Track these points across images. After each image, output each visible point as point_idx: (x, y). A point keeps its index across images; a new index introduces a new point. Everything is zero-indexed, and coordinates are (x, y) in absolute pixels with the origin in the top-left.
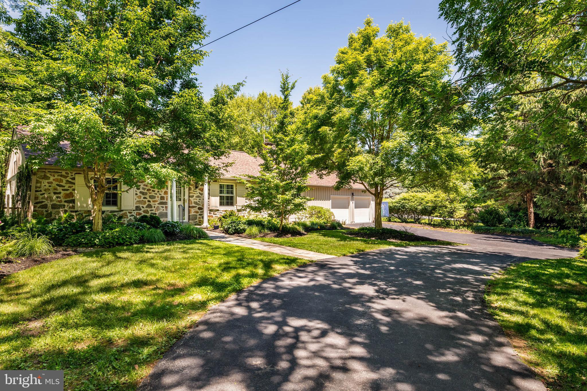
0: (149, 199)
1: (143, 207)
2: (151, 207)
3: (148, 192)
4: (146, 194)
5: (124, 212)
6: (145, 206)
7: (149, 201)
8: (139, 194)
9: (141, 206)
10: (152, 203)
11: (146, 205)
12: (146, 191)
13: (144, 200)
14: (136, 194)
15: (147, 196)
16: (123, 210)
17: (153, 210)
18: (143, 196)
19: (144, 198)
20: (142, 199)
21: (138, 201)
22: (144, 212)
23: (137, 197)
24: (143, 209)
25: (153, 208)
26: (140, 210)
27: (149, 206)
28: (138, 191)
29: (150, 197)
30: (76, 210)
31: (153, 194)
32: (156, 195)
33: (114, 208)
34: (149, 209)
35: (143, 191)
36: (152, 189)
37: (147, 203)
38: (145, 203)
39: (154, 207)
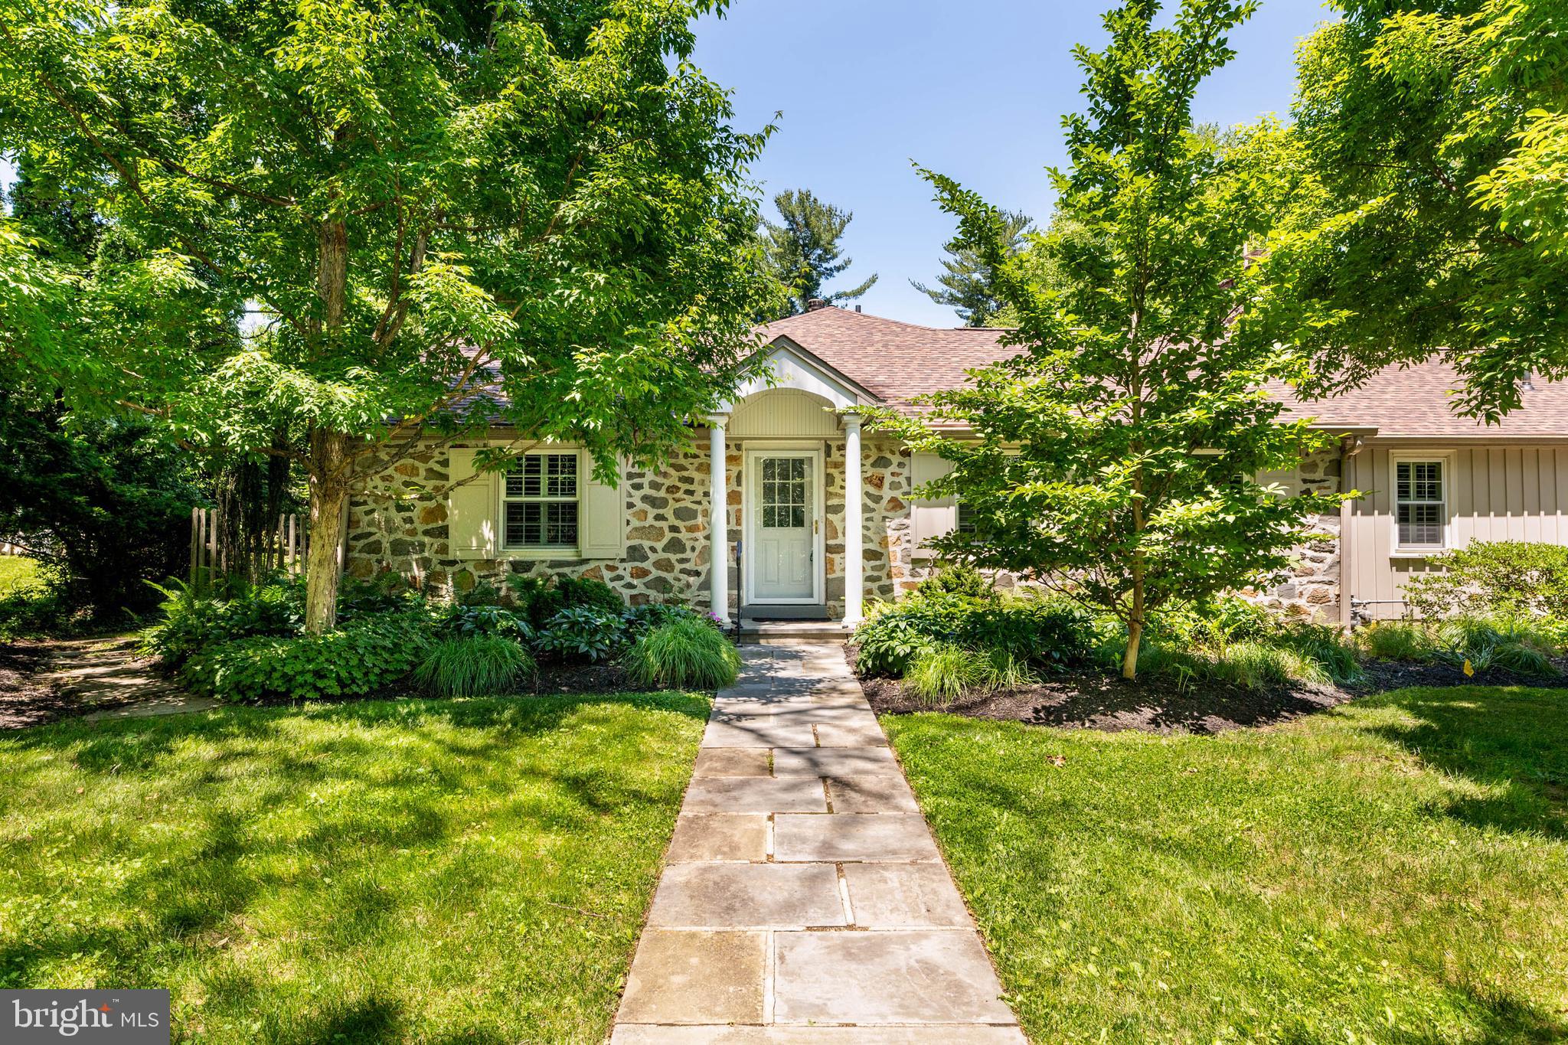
0: (673, 521)
1: (653, 549)
2: (683, 550)
3: (669, 497)
4: (663, 503)
5: (592, 565)
6: (659, 546)
7: (674, 529)
8: (640, 505)
9: (646, 544)
10: (684, 536)
11: (665, 541)
12: (662, 493)
13: (658, 524)
14: (630, 505)
15: (668, 512)
16: (587, 561)
17: (687, 560)
18: (652, 512)
19: (659, 517)
20: (650, 521)
21: (636, 529)
22: (658, 564)
23: (634, 515)
24: (653, 557)
25: (688, 554)
26: (645, 558)
27: (675, 546)
28: (638, 495)
29: (678, 514)
30: (451, 557)
31: (687, 503)
32: (699, 508)
33: (565, 553)
34: (673, 557)
35: (653, 493)
36: (684, 486)
37: (669, 535)
38: (660, 533)
39: (693, 549)
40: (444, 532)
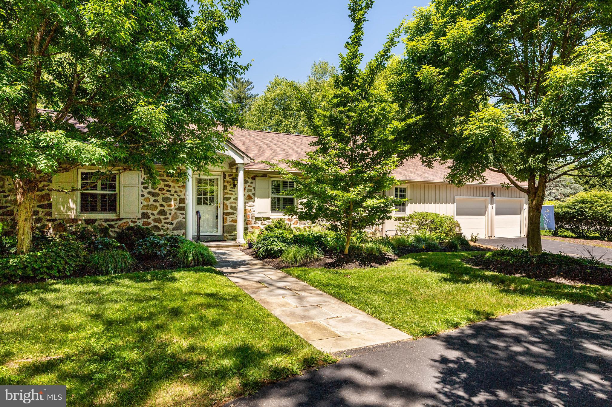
0: (161, 202)
1: (153, 214)
2: (166, 214)
3: (160, 192)
4: (157, 195)
5: (124, 221)
6: (155, 212)
7: (162, 206)
8: (147, 196)
9: (150, 212)
10: (166, 208)
11: (158, 210)
12: (157, 191)
13: (155, 204)
14: (143, 196)
15: (159, 199)
16: (122, 219)
17: (167, 218)
18: (152, 199)
19: (155, 201)
20: (151, 202)
21: (145, 206)
22: (155, 220)
23: (144, 199)
24: (152, 217)
25: (168, 216)
26: (149, 218)
27: (163, 212)
28: (146, 191)
29: (164, 199)
30: (53, 218)
31: (168, 195)
32: (173, 197)
33: (111, 216)
34: (162, 217)
35: (153, 191)
36: (166, 188)
37: (159, 208)
38: (156, 207)
39: (170, 214)
40: (50, 206)
